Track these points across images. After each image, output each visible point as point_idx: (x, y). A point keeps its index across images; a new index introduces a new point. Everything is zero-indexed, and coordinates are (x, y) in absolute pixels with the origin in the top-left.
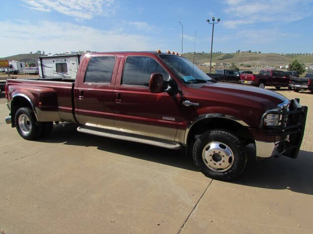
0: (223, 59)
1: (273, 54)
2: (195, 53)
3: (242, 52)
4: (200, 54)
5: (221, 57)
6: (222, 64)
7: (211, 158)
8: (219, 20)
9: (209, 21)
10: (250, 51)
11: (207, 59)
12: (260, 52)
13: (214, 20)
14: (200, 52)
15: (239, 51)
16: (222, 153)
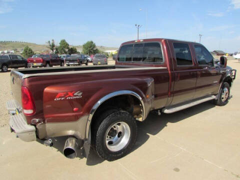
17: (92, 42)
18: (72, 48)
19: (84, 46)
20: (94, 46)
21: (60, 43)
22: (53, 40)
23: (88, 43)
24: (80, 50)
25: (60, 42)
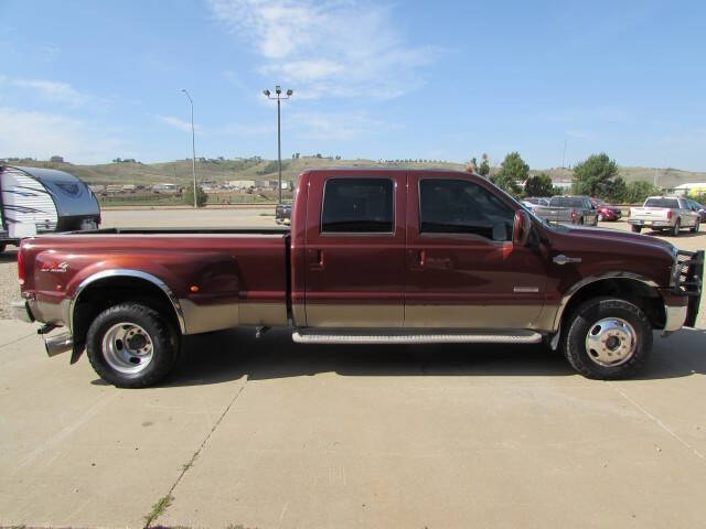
0: (266, 173)
1: (363, 160)
2: (203, 161)
3: (305, 157)
4: (214, 162)
5: (261, 168)
6: (267, 183)
7: (604, 346)
8: (290, 93)
9: (268, 93)
10: (319, 156)
11: (232, 173)
12: (338, 158)
13: (278, 92)
14: (215, 158)
15: (298, 155)
16: (622, 335)
17: (604, 159)
18: (536, 179)
19: (576, 169)
20: (612, 170)
21: (503, 164)
22: (485, 157)
23: (592, 161)
24: (564, 184)
25: (503, 160)
